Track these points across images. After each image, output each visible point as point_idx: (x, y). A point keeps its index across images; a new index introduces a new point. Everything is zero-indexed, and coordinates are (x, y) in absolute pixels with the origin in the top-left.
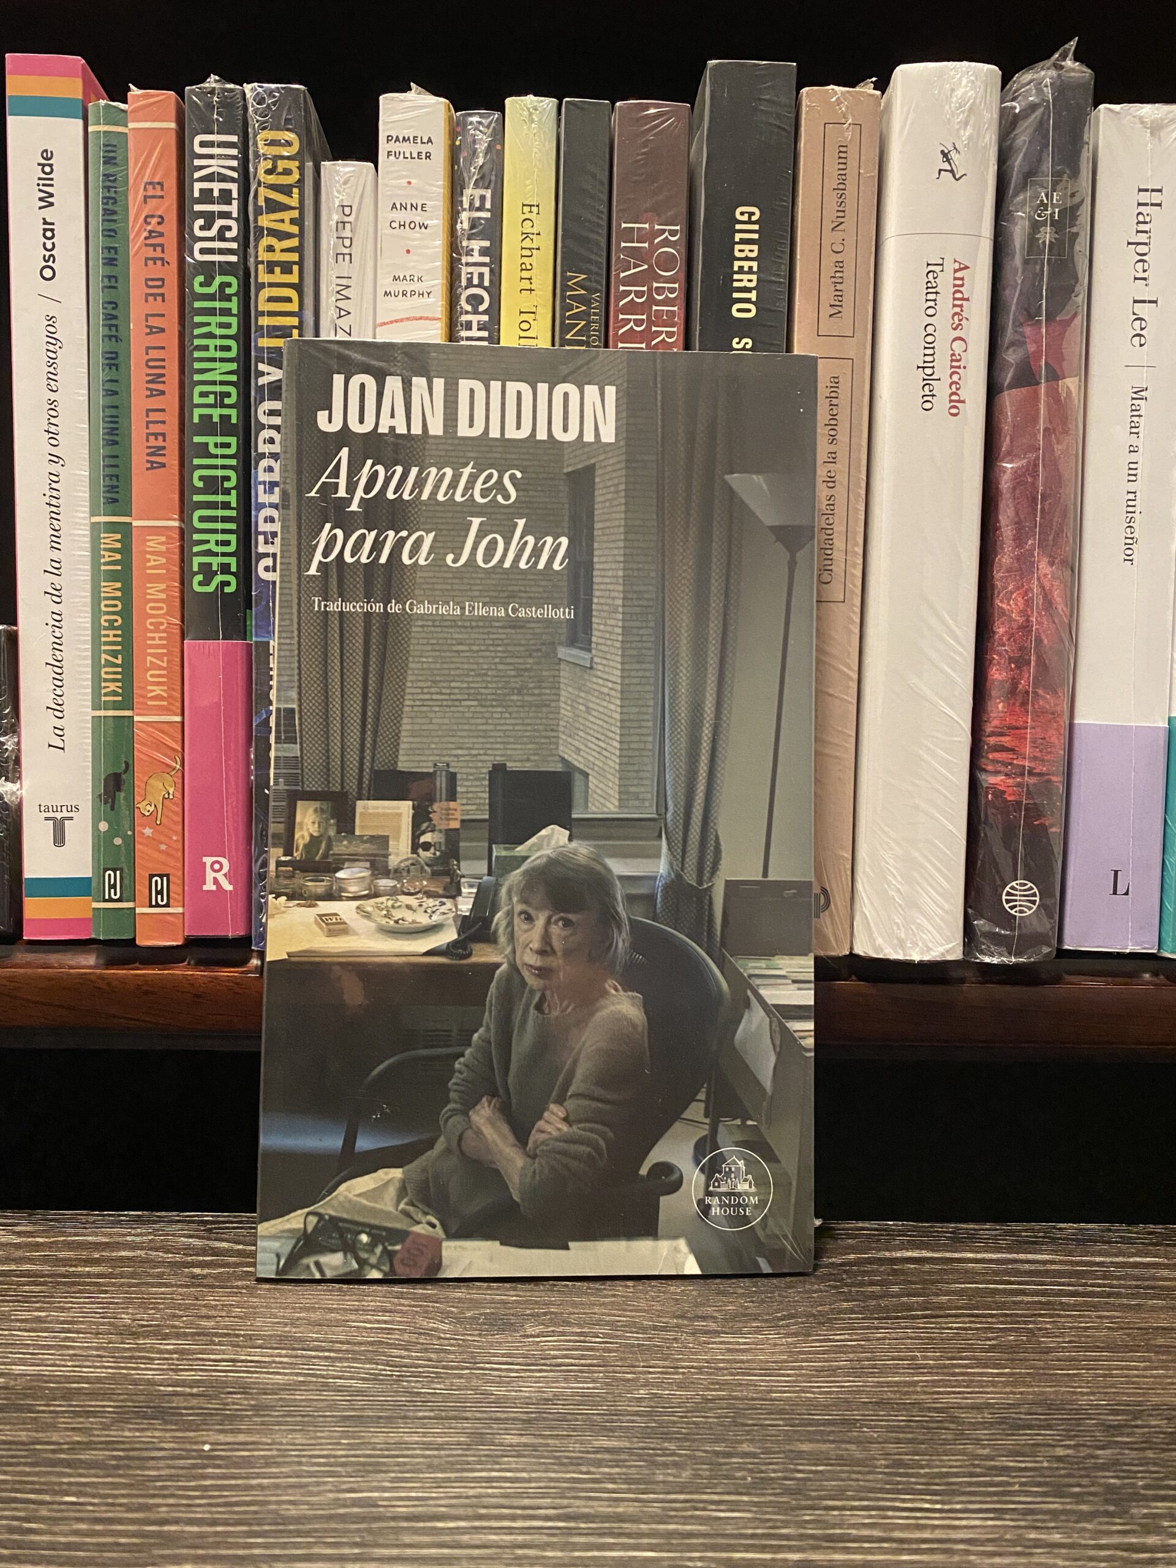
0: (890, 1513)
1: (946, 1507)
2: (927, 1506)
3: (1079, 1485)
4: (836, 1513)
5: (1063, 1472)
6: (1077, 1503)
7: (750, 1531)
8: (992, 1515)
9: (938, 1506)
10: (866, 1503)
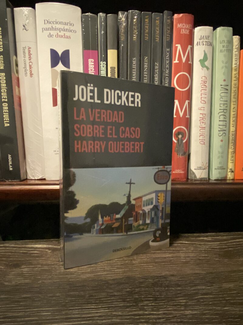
0: (84, 310)
1: (97, 307)
2: (93, 307)
3: (129, 298)
4: (71, 311)
5: (127, 295)
6: (127, 303)
7: (48, 318)
8: (107, 308)
9: (96, 307)
10: (79, 308)
